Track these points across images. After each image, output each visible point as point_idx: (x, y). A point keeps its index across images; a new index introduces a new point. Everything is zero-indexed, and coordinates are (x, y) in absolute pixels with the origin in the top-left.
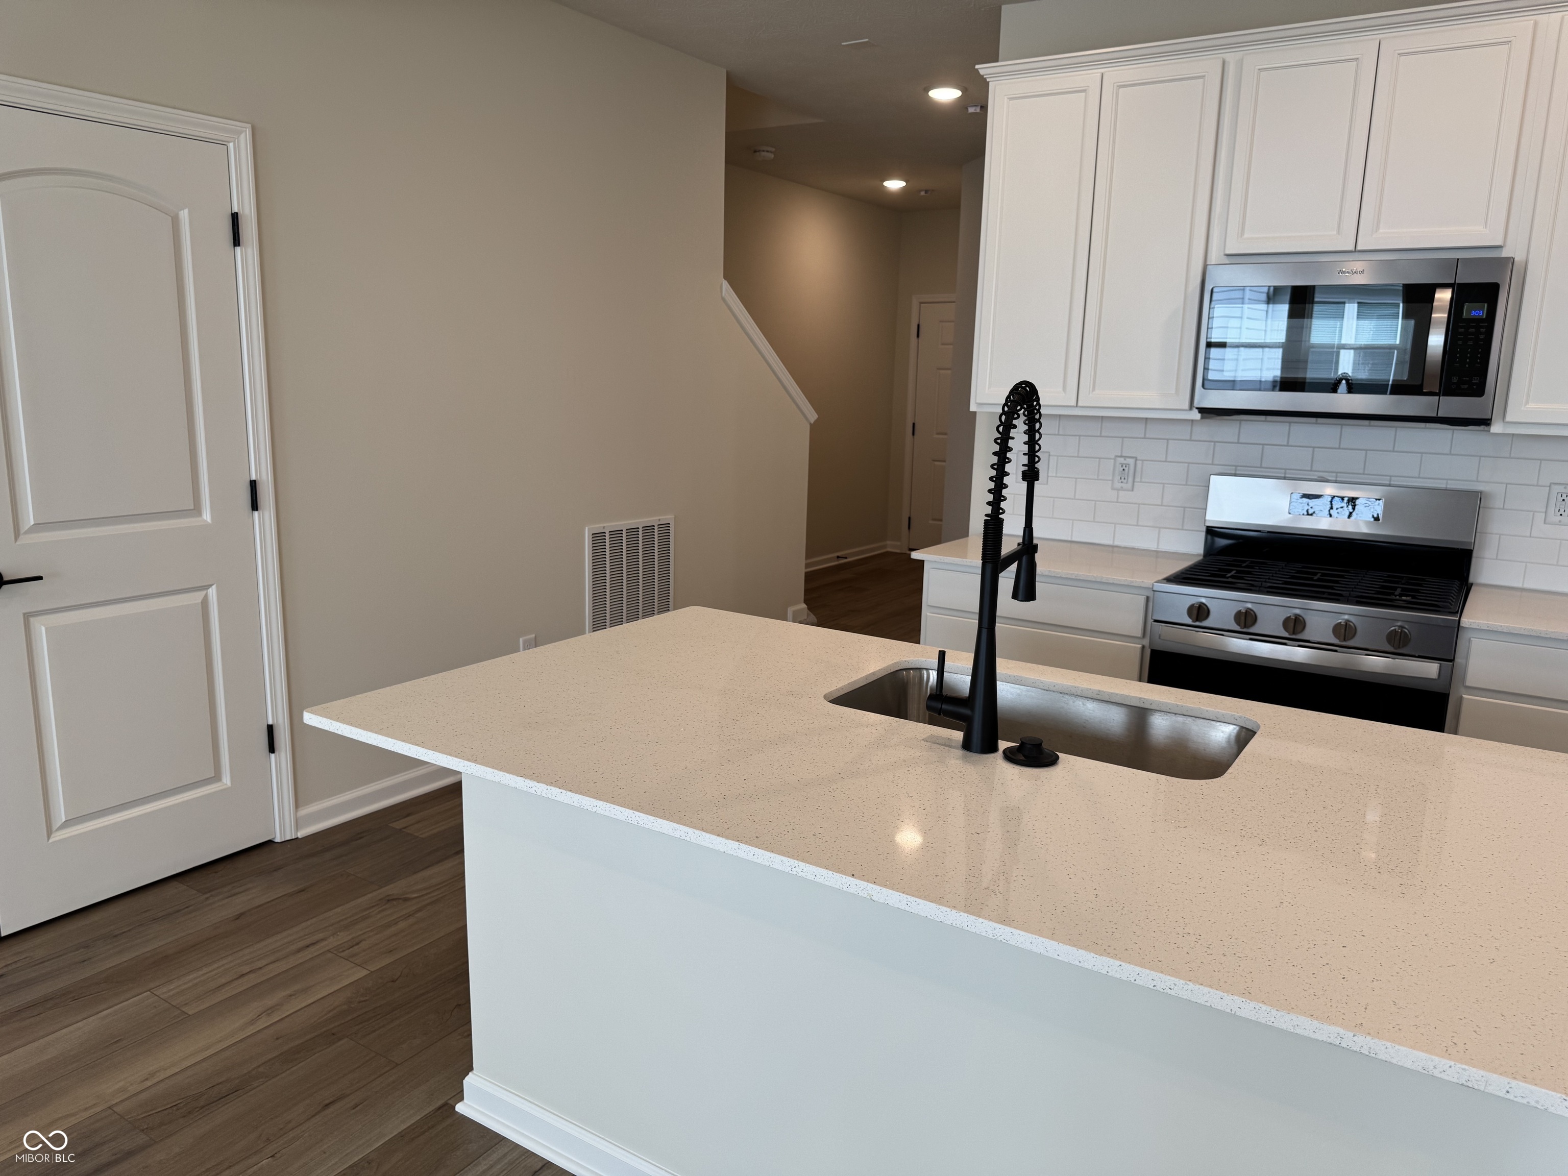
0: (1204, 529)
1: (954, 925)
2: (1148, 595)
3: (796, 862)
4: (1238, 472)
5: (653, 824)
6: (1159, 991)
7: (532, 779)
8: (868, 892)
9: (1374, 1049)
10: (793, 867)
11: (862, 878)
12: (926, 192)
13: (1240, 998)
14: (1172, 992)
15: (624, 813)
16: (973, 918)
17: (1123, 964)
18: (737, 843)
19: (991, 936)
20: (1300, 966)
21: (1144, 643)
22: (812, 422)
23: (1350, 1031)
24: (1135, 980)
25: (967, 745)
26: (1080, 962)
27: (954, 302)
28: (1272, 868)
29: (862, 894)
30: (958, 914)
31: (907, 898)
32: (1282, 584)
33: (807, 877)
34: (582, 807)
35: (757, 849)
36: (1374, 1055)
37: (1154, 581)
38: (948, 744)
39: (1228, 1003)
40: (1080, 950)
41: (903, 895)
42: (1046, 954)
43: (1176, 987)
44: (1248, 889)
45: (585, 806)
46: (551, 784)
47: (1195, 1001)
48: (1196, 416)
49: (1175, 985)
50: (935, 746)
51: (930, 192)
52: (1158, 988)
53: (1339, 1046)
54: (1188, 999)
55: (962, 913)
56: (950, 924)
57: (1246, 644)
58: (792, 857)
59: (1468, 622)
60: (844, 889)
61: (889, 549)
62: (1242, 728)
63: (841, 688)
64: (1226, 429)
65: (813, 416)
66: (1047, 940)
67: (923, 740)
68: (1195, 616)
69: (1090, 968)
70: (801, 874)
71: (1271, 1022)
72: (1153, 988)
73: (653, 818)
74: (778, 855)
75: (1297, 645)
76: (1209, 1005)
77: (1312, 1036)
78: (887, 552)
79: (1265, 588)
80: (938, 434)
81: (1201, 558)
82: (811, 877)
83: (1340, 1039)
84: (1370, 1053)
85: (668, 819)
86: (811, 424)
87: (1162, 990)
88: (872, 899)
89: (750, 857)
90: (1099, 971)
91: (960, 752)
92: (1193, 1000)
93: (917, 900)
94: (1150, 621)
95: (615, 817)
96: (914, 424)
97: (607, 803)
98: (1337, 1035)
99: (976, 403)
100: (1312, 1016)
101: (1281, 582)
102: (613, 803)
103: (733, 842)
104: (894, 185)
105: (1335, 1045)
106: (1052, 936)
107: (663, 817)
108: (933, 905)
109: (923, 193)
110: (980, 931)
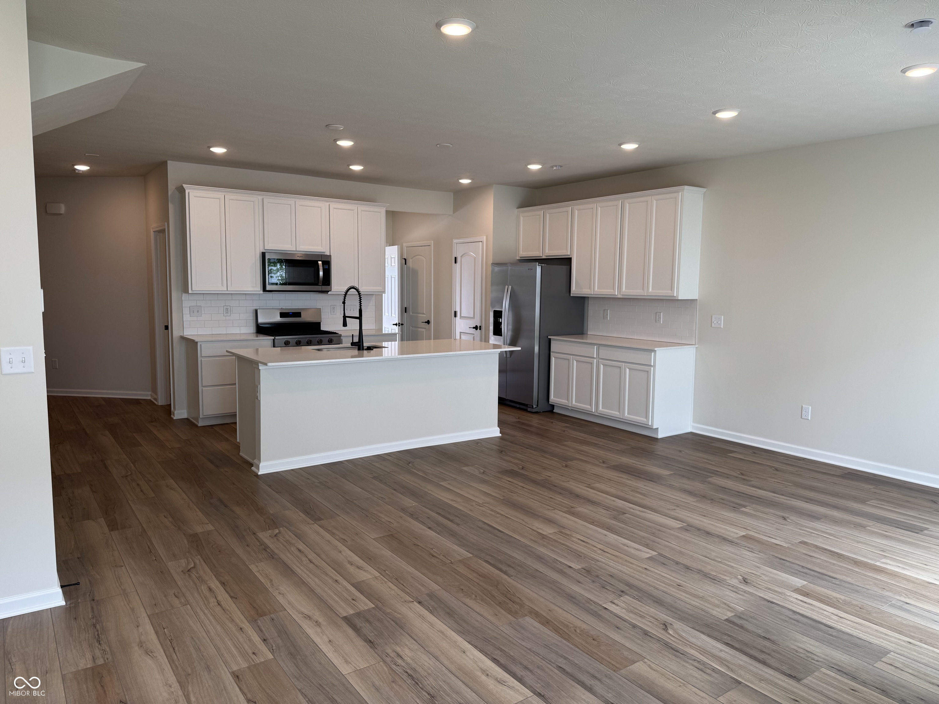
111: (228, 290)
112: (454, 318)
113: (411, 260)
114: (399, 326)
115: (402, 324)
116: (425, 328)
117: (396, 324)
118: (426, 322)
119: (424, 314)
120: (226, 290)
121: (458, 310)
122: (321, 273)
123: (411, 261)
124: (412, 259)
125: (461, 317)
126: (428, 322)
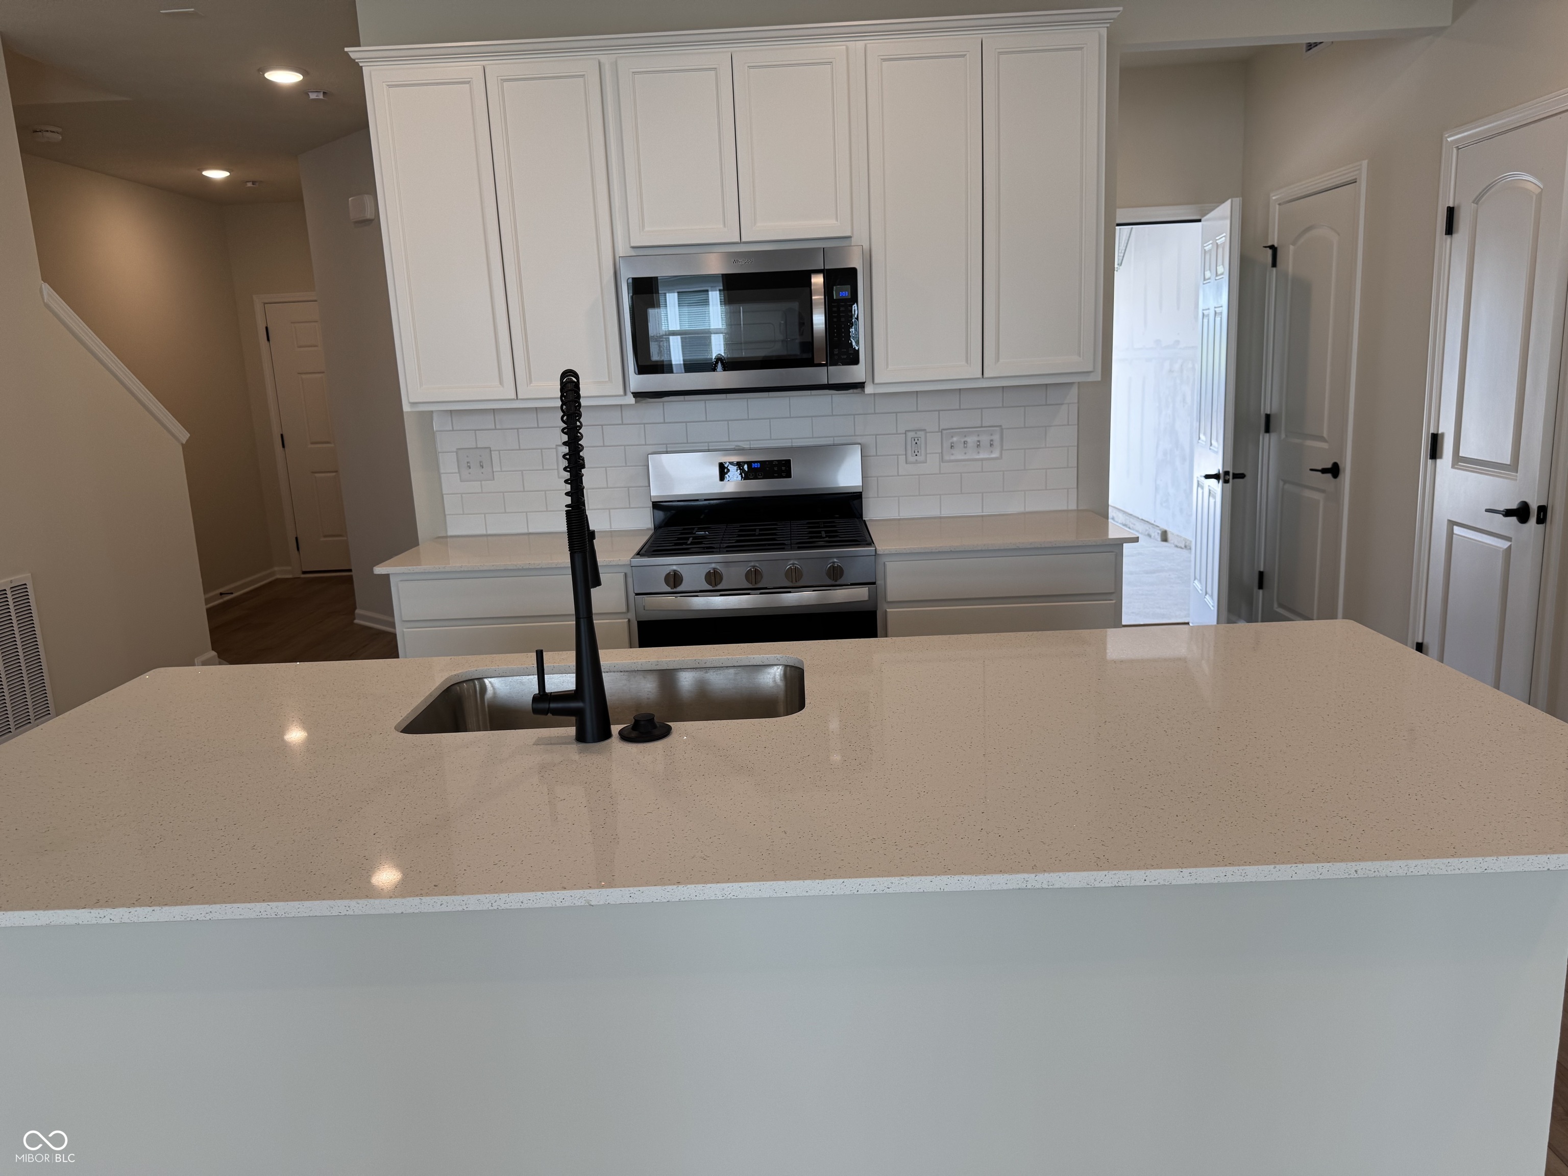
0: (651, 505)
1: (682, 900)
2: (625, 572)
3: (496, 895)
4: (669, 450)
5: (298, 910)
6: (879, 893)
7: (101, 907)
8: (585, 899)
9: (1052, 881)
10: (493, 902)
11: (575, 887)
12: (254, 183)
13: (946, 876)
14: (890, 891)
15: (254, 909)
16: (700, 886)
17: (846, 880)
18: (418, 898)
19: (720, 898)
20: (966, 837)
21: (629, 617)
22: (184, 443)
23: (1032, 873)
24: (858, 891)
25: (581, 737)
26: (807, 892)
27: (316, 301)
28: (893, 769)
29: (579, 904)
30: (685, 888)
31: (629, 891)
32: (735, 543)
33: (512, 907)
34: (188, 919)
35: (445, 897)
36: (1052, 887)
37: (630, 558)
38: (561, 741)
39: (937, 884)
40: (805, 881)
41: (625, 888)
42: (775, 895)
43: (893, 885)
44: (888, 790)
45: (194, 917)
46: (133, 905)
47: (910, 891)
48: (632, 400)
49: (892, 883)
50: (549, 747)
51: (257, 184)
52: (878, 891)
53: (1026, 889)
54: (904, 892)
55: (689, 886)
56: (678, 900)
57: (720, 600)
58: (489, 892)
59: (882, 549)
60: (558, 905)
61: (278, 576)
62: (786, 666)
63: (407, 717)
64: (654, 409)
65: (184, 436)
66: (775, 882)
67: (534, 744)
68: (672, 583)
69: (817, 894)
70: (504, 906)
71: (973, 887)
72: (874, 892)
73: (298, 903)
74: (473, 896)
75: (759, 593)
76: (922, 891)
77: (1005, 887)
78: (277, 580)
79: (724, 548)
80: (312, 443)
81: (651, 532)
82: (517, 906)
83: (1026, 882)
84: (1049, 886)
85: (317, 899)
86: (182, 444)
87: (881, 892)
88: (591, 905)
89: (438, 908)
90: (825, 894)
91: (575, 747)
92: (908, 891)
93: (640, 888)
94: (632, 595)
95: (241, 917)
96: (282, 436)
97: (226, 905)
98: (1023, 880)
99: (410, 403)
100: (1001, 871)
101: (734, 541)
102: (235, 902)
103: (411, 898)
104: (217, 175)
105: (1023, 889)
106: (775, 876)
107: (309, 898)
108: (658, 888)
109: (250, 185)
110: (709, 896)
111: (519, 397)
112: (1430, 461)
113: (1292, 247)
114: (1226, 481)
115: (1237, 476)
116: (1323, 491)
117: (1216, 477)
118: (1324, 471)
119: (1321, 438)
120: (514, 396)
121: (1447, 428)
122: (819, 320)
123: (1291, 253)
124: (1294, 244)
125: (1458, 460)
126: (1334, 471)
